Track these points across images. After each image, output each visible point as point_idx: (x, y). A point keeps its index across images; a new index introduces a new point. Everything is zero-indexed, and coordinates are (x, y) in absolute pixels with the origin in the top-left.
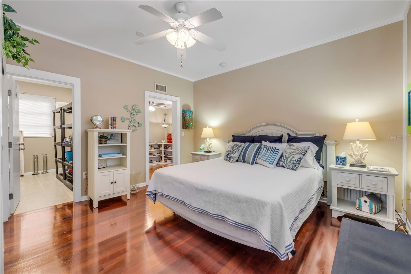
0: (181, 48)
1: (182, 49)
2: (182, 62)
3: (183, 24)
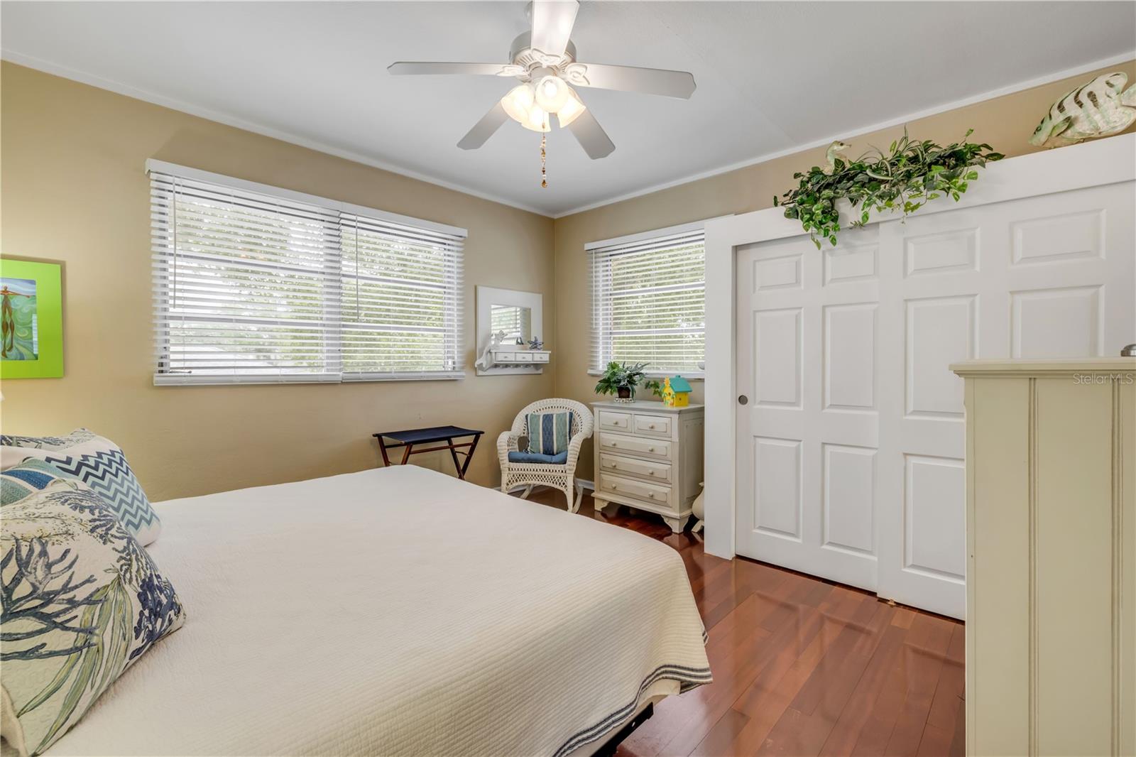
0: (541, 130)
1: (544, 133)
2: (544, 171)
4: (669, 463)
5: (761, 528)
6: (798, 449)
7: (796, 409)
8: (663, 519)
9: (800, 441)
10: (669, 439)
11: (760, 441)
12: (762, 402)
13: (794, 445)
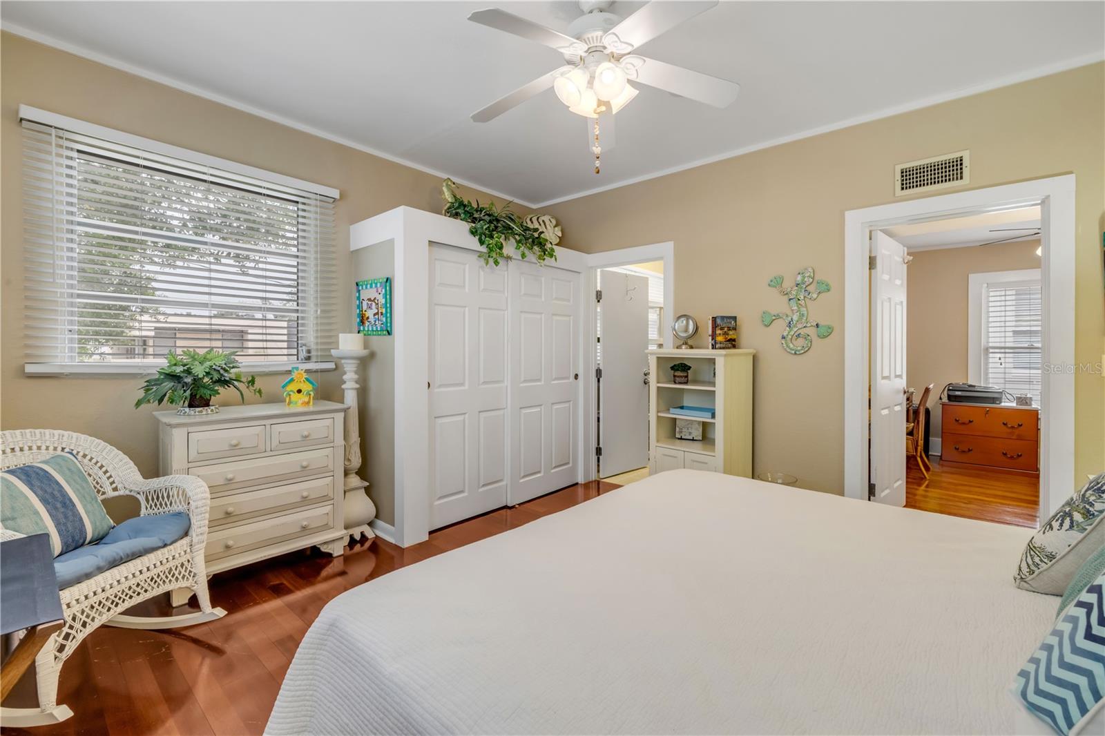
3: (599, 44)
4: (331, 474)
5: (441, 498)
6: (464, 420)
7: (462, 388)
8: (319, 548)
9: (465, 414)
10: (332, 445)
11: (440, 421)
12: (440, 386)
13: (460, 418)
